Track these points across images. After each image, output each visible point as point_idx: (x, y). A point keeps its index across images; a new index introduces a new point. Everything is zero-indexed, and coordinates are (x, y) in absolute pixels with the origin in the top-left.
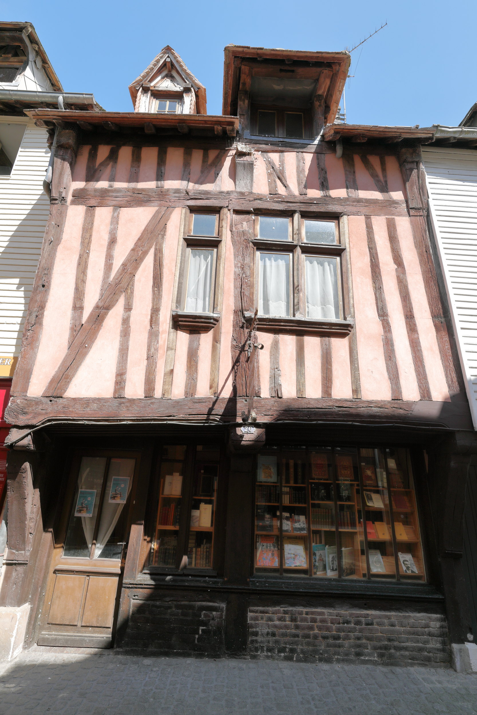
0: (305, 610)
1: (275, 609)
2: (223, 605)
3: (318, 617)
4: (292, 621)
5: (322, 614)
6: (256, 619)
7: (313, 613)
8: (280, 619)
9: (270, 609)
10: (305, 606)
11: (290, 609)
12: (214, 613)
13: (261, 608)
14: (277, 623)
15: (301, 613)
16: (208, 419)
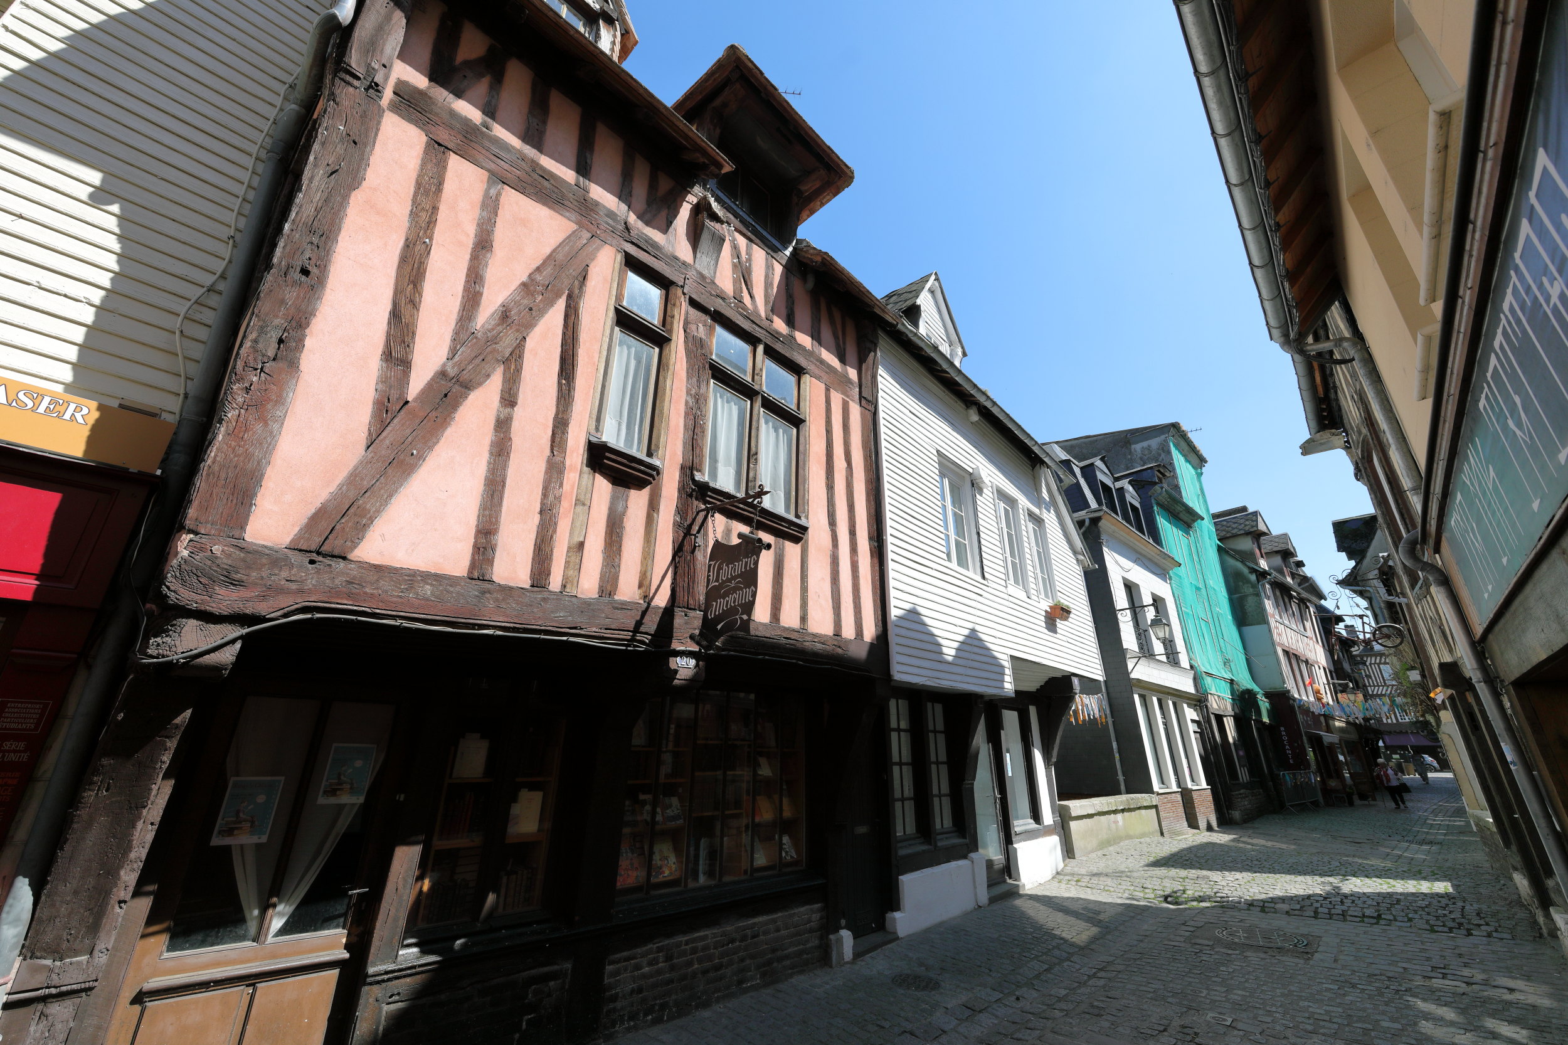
0: (684, 938)
1: (644, 949)
2: (568, 966)
3: (700, 944)
4: (666, 961)
5: (705, 938)
6: (617, 973)
7: (694, 940)
8: (650, 964)
9: (639, 950)
10: (684, 933)
11: (666, 942)
12: (552, 983)
13: (625, 954)
14: (646, 969)
15: (679, 945)
16: (633, 639)
